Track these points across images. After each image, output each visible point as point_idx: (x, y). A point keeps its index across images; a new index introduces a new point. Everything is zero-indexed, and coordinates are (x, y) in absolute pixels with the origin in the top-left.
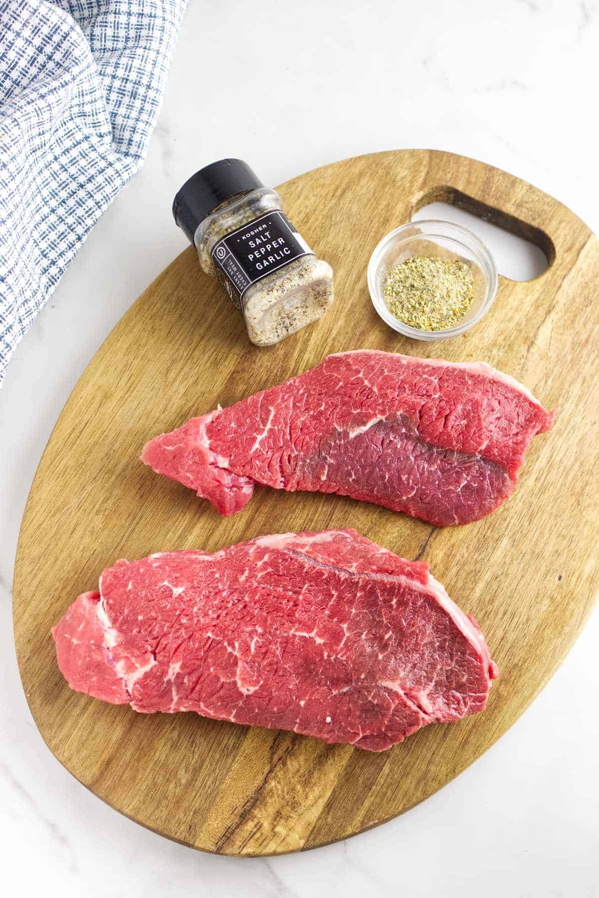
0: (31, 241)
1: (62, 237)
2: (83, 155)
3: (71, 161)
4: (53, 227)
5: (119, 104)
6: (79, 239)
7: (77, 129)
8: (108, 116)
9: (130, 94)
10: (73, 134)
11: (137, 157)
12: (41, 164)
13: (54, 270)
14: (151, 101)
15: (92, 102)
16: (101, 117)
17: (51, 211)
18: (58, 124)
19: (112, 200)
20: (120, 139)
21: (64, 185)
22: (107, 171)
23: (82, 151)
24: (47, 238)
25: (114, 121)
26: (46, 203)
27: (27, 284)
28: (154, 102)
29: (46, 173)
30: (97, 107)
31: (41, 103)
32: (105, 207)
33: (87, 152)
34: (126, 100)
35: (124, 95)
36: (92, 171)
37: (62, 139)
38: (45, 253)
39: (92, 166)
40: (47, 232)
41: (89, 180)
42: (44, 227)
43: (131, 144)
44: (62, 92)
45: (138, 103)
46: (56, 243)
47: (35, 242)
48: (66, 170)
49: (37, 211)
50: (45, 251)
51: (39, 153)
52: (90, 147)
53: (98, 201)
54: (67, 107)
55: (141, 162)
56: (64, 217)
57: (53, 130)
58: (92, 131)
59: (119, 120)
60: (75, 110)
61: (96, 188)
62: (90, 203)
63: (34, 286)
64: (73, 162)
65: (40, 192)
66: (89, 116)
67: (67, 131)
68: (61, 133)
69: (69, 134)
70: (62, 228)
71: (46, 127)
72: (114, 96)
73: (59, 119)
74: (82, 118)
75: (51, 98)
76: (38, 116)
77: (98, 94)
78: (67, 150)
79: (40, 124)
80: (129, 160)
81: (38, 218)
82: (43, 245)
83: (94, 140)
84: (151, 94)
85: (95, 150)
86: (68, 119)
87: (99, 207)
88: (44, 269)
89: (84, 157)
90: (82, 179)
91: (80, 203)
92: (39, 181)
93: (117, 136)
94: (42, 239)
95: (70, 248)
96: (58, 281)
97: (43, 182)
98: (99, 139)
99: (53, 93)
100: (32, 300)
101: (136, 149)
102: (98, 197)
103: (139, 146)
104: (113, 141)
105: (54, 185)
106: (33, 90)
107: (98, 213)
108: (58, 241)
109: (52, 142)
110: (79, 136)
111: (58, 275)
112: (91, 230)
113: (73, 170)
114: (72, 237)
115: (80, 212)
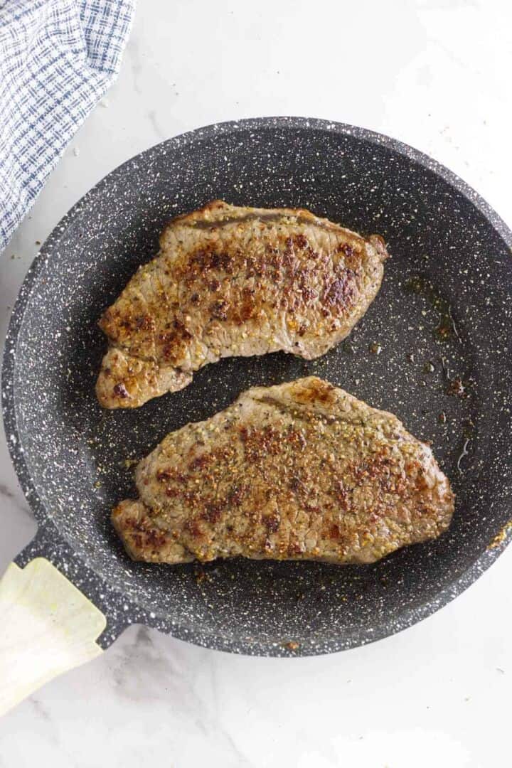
0: (11, 157)
1: (41, 151)
2: (60, 72)
3: (48, 78)
4: (32, 142)
5: (93, 20)
6: (57, 152)
7: (53, 47)
8: (83, 33)
9: (103, 11)
10: (49, 52)
11: (111, 71)
12: (20, 82)
13: (33, 184)
14: (123, 17)
15: (67, 20)
16: (76, 34)
17: (30, 127)
18: (35, 43)
19: (88, 114)
20: (94, 54)
21: (41, 102)
22: (82, 86)
23: (58, 68)
24: (27, 152)
25: (89, 36)
26: (25, 119)
27: (7, 198)
28: (126, 18)
29: (25, 91)
30: (72, 25)
31: (16, 25)
32: (81, 122)
33: (63, 69)
34: (100, 16)
35: (98, 11)
36: (69, 87)
37: (39, 57)
38: (25, 167)
39: (68, 83)
40: (27, 148)
41: (66, 96)
42: (23, 142)
43: (105, 60)
44: (36, 13)
45: (111, 19)
46: (35, 157)
47: (15, 157)
48: (43, 87)
49: (17, 128)
50: (24, 165)
51: (17, 71)
52: (66, 64)
53: (74, 116)
54: (43, 26)
55: (114, 76)
56: (42, 133)
57: (29, 49)
58: (67, 47)
59: (93, 36)
60: (51, 28)
61: (73, 104)
62: (67, 118)
63: (15, 199)
64: (50, 78)
65: (19, 109)
66: (65, 33)
67: (44, 49)
68: (38, 51)
69: (46, 52)
70: (40, 142)
71: (22, 46)
72: (88, 13)
73: (35, 38)
74: (58, 35)
75: (26, 20)
76: (13, 37)
77: (72, 13)
78: (45, 68)
79: (16, 44)
80: (102, 76)
81: (17, 134)
82: (23, 159)
83: (70, 56)
84: (124, 10)
85: (71, 66)
86: (44, 38)
87: (75, 122)
88: (25, 183)
89: (61, 74)
90: (59, 95)
91: (58, 119)
92: (17, 98)
93: (92, 51)
94: (22, 154)
95: (49, 162)
96: (38, 193)
97: (22, 100)
98: (75, 55)
99: (28, 15)
100: (13, 213)
101: (110, 63)
102: (74, 112)
103: (112, 61)
104: (88, 56)
105: (32, 101)
106: (9, 11)
107: (75, 128)
108: (37, 155)
109: (29, 60)
110: (55, 54)
111: (38, 188)
112: (68, 144)
113: (50, 87)
114: (50, 151)
115: (58, 127)
